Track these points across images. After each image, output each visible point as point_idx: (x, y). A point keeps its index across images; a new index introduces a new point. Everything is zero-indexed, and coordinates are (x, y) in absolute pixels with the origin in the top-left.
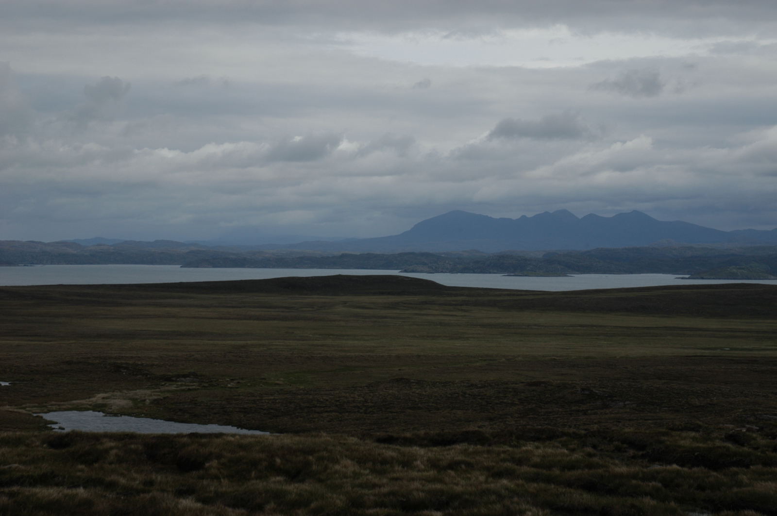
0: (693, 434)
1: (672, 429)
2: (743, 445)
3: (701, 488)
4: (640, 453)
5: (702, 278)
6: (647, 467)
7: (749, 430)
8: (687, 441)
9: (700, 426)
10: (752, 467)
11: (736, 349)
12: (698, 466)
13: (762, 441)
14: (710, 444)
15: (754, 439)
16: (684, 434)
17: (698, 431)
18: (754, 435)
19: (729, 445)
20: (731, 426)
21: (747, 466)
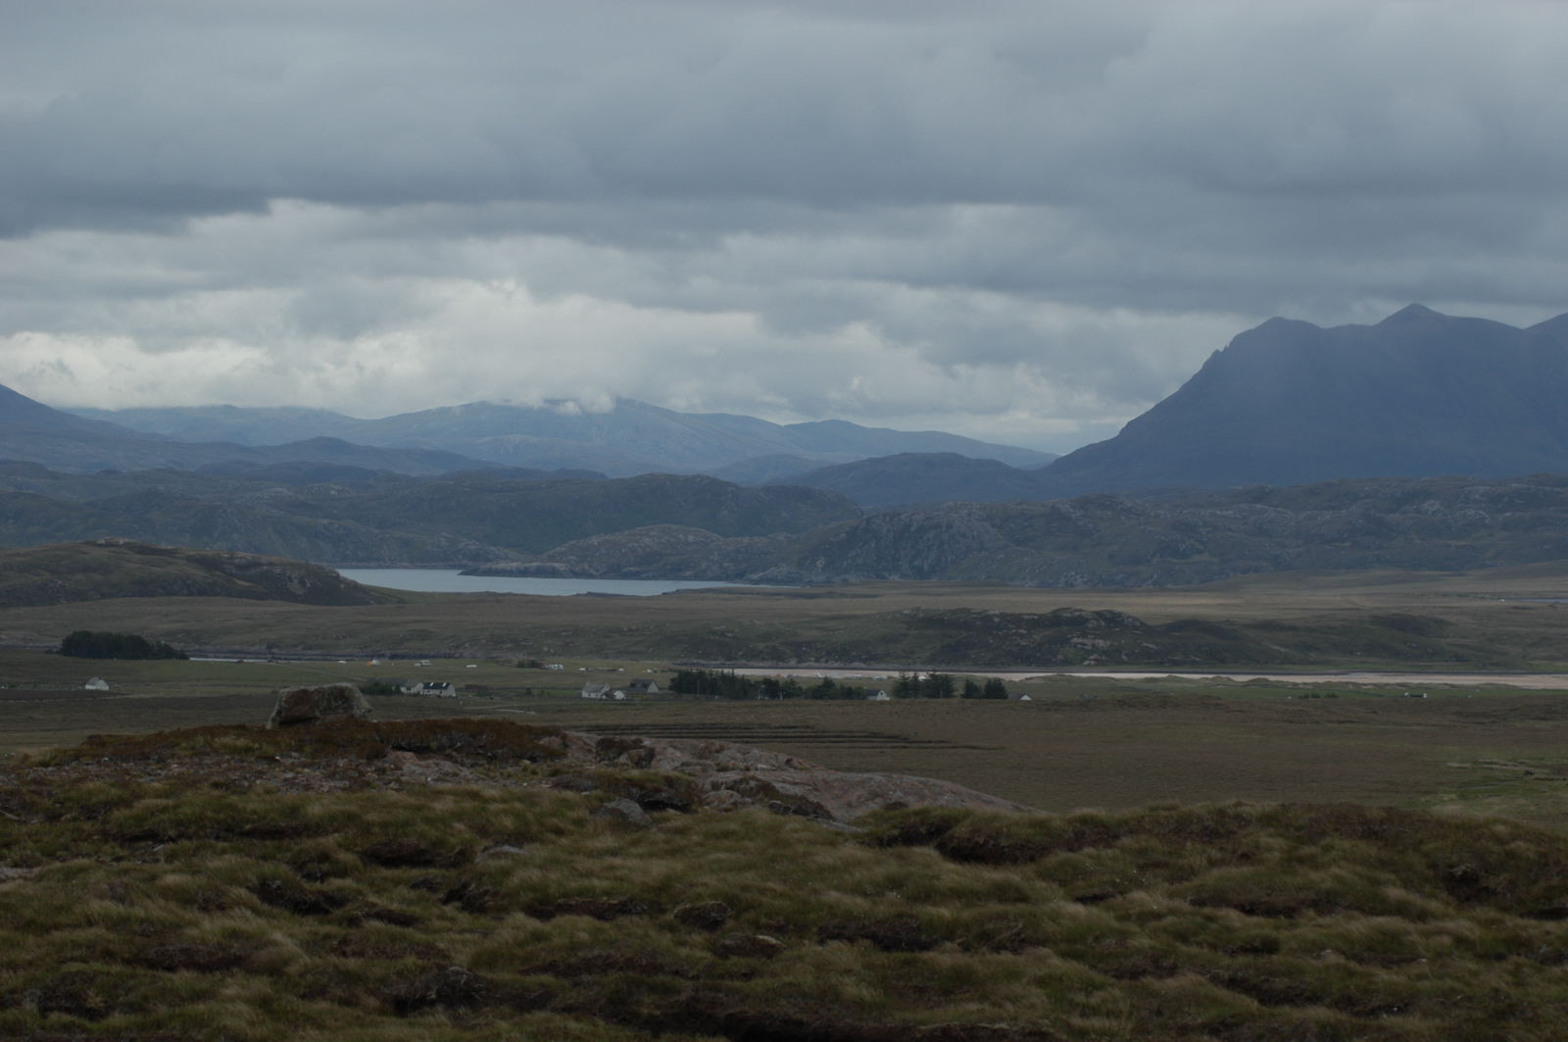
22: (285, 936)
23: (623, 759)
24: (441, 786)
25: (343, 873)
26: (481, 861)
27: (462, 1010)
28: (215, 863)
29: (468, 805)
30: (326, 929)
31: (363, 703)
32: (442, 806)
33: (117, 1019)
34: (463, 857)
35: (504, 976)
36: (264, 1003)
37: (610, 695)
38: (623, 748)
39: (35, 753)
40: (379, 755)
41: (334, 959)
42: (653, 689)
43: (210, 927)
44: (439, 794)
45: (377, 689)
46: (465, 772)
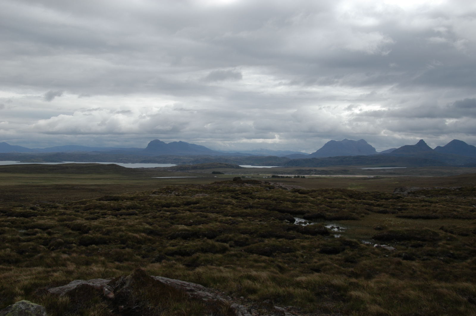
0: (20, 208)
1: (14, 207)
2: (35, 210)
3: (23, 223)
4: (5, 214)
5: (24, 162)
6: (6, 218)
7: (37, 206)
8: (18, 210)
9: (23, 205)
10: (38, 216)
11: (34, 183)
12: (21, 217)
13: (40, 209)
14: (25, 211)
15: (38, 208)
16: (18, 208)
17: (22, 207)
18: (38, 207)
19: (31, 210)
20: (32, 205)
21: (36, 216)
22: (234, 201)
23: (267, 184)
24: (250, 186)
25: (240, 195)
26: (253, 194)
27: (251, 208)
28: (227, 194)
29: (252, 188)
30: (238, 201)
31: (242, 178)
32: (249, 188)
33: (218, 209)
34: (251, 193)
35: (256, 205)
36: (232, 208)
37: (266, 178)
38: (267, 183)
39: (209, 183)
40: (243, 183)
41: (239, 203)
42: (270, 177)
43: (227, 200)
44: (249, 187)
45: (243, 177)
46: (251, 185)
